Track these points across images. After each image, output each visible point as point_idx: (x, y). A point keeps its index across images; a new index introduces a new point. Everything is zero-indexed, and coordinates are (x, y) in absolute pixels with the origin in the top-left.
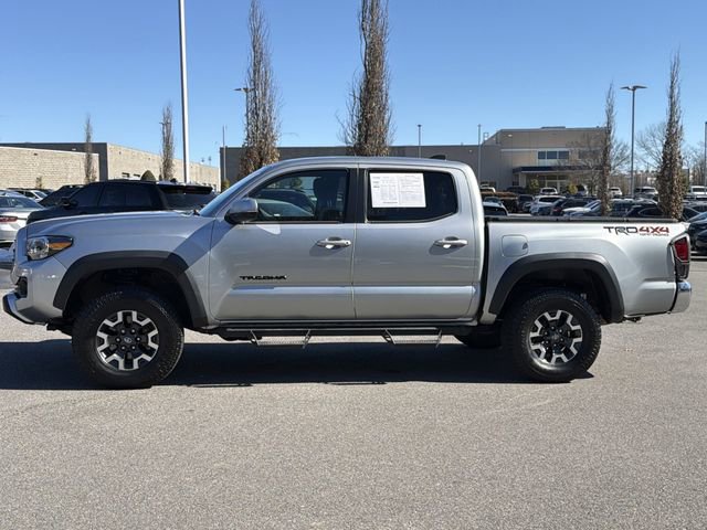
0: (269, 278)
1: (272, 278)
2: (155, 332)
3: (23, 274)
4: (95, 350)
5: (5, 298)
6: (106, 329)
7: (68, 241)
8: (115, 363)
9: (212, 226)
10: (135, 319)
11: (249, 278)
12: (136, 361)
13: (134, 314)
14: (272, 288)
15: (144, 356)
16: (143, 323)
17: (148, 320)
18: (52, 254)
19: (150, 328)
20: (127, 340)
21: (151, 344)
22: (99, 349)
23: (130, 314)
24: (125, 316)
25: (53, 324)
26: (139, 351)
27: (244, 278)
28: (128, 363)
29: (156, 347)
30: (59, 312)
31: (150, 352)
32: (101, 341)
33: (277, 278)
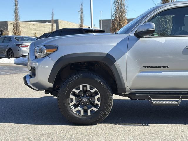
0: (159, 67)
1: (160, 67)
2: (99, 96)
3: (33, 66)
4: (69, 104)
5: (25, 78)
6: (74, 94)
7: (55, 48)
8: (79, 111)
9: (128, 39)
10: (88, 89)
11: (148, 67)
12: (89, 111)
13: (88, 86)
14: (161, 72)
15: (93, 108)
16: (93, 91)
17: (95, 90)
18: (47, 55)
19: (96, 93)
20: (85, 100)
21: (97, 102)
22: (71, 104)
23: (86, 86)
24: (83, 87)
25: (47, 91)
26: (90, 105)
27: (145, 67)
28: (85, 112)
29: (99, 103)
30: (51, 85)
31: (96, 106)
32: (72, 100)
33: (163, 67)
